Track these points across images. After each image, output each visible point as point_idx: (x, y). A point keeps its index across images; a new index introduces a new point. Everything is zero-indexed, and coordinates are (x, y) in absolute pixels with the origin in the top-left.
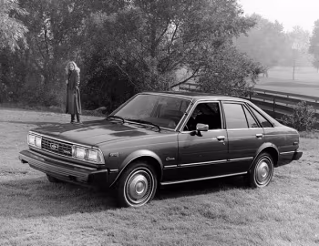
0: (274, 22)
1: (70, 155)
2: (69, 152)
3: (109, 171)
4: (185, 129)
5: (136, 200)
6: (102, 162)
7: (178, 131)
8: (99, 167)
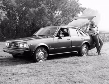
0: (95, 10)
1: (18, 46)
2: (17, 46)
3: (31, 50)
4: (56, 37)
5: (41, 60)
6: (28, 47)
7: (54, 37)
8: (27, 49)
